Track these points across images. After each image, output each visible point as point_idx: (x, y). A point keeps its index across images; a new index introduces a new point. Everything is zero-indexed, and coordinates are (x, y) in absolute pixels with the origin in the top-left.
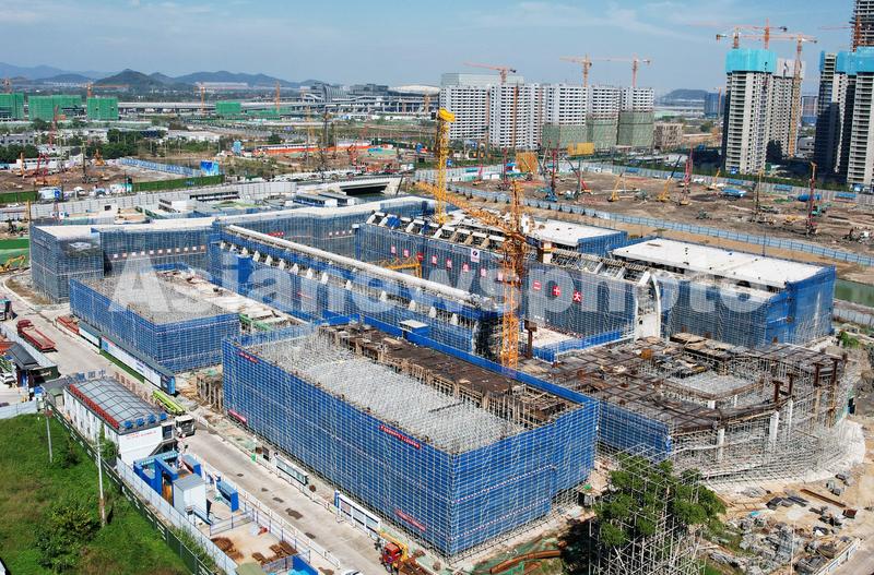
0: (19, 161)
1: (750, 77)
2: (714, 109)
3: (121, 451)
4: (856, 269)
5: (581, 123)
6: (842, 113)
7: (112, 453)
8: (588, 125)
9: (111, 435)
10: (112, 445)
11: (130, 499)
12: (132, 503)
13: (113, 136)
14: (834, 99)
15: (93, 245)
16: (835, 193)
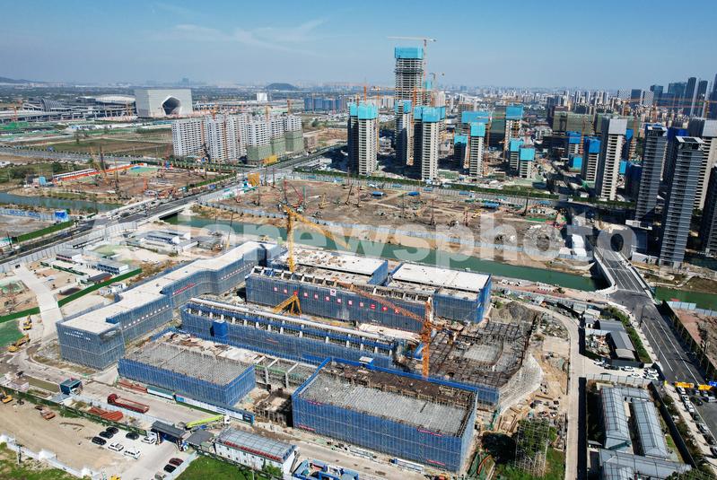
1: (368, 122)
5: (267, 143)
8: (271, 143)
14: (404, 126)
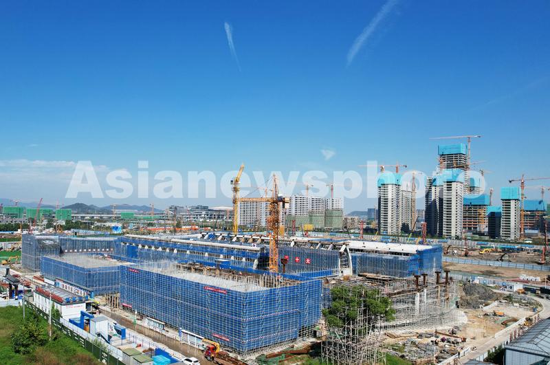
0: (19, 230)
2: (373, 217)
3: (62, 315)
4: (452, 264)
5: (306, 214)
6: (438, 204)
7: (57, 315)
8: (310, 216)
9: (57, 306)
10: (57, 311)
11: (66, 333)
12: (67, 335)
13: (67, 222)
14: (433, 199)
15: (55, 242)
16: (438, 240)
